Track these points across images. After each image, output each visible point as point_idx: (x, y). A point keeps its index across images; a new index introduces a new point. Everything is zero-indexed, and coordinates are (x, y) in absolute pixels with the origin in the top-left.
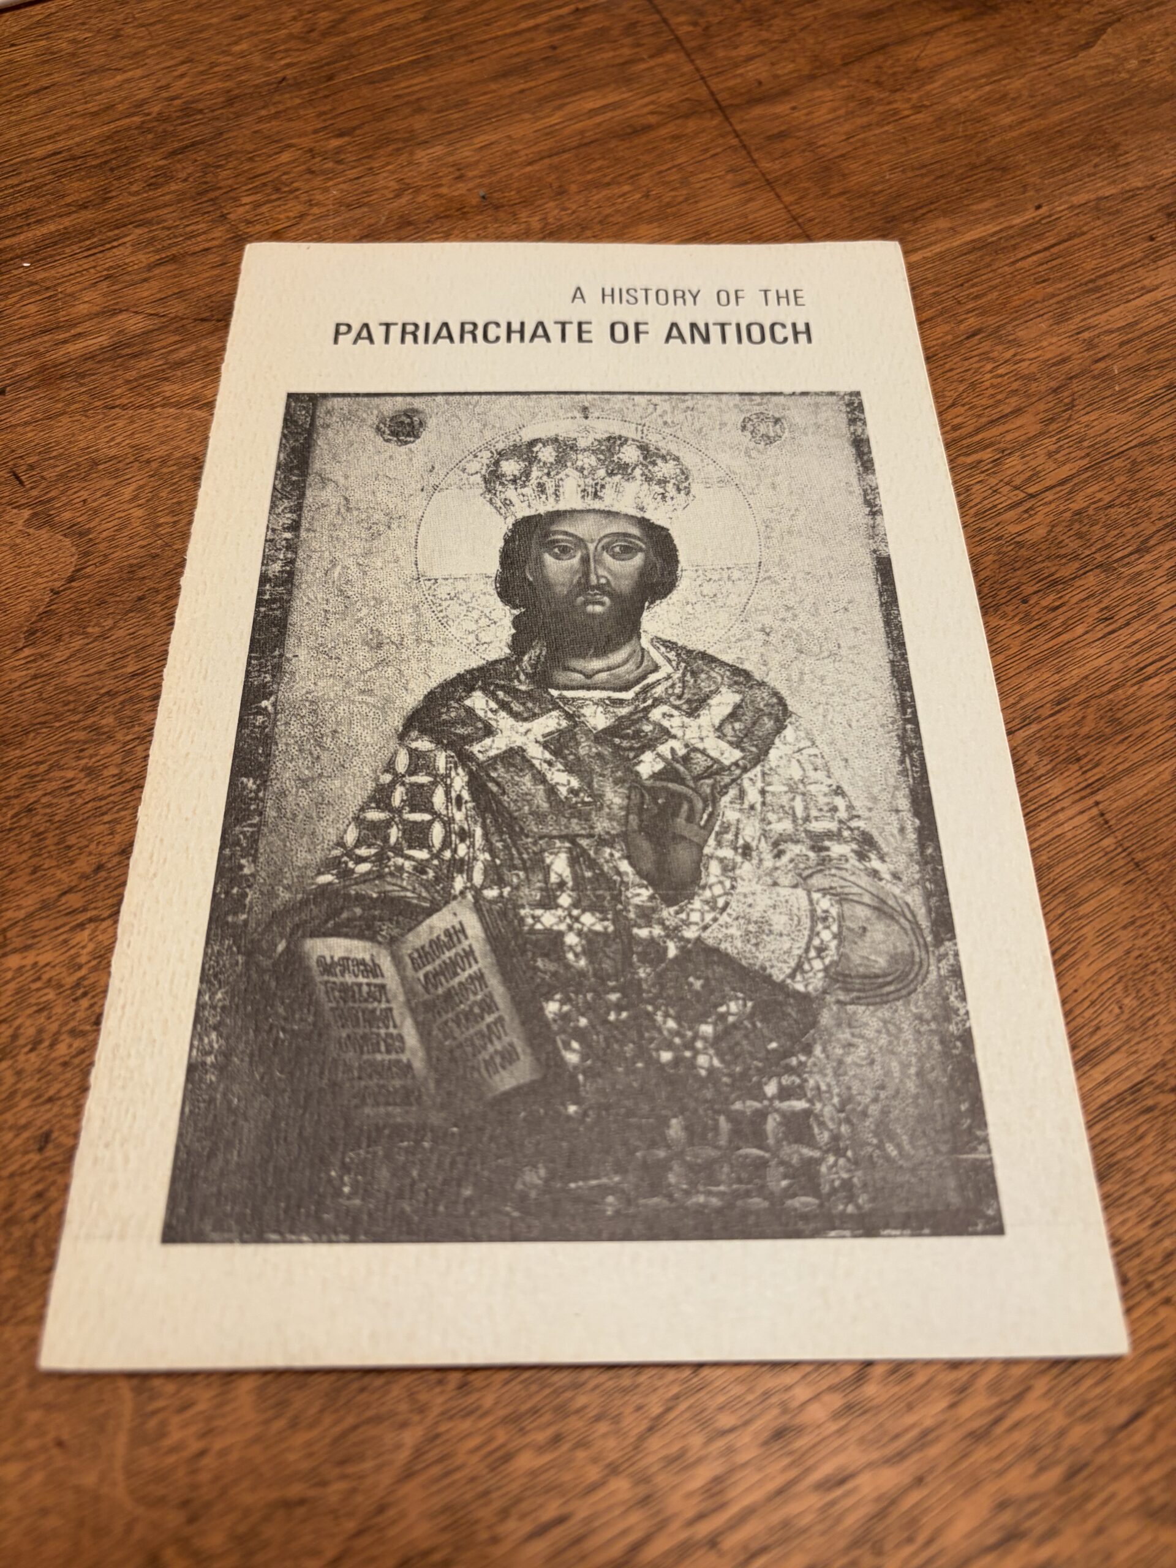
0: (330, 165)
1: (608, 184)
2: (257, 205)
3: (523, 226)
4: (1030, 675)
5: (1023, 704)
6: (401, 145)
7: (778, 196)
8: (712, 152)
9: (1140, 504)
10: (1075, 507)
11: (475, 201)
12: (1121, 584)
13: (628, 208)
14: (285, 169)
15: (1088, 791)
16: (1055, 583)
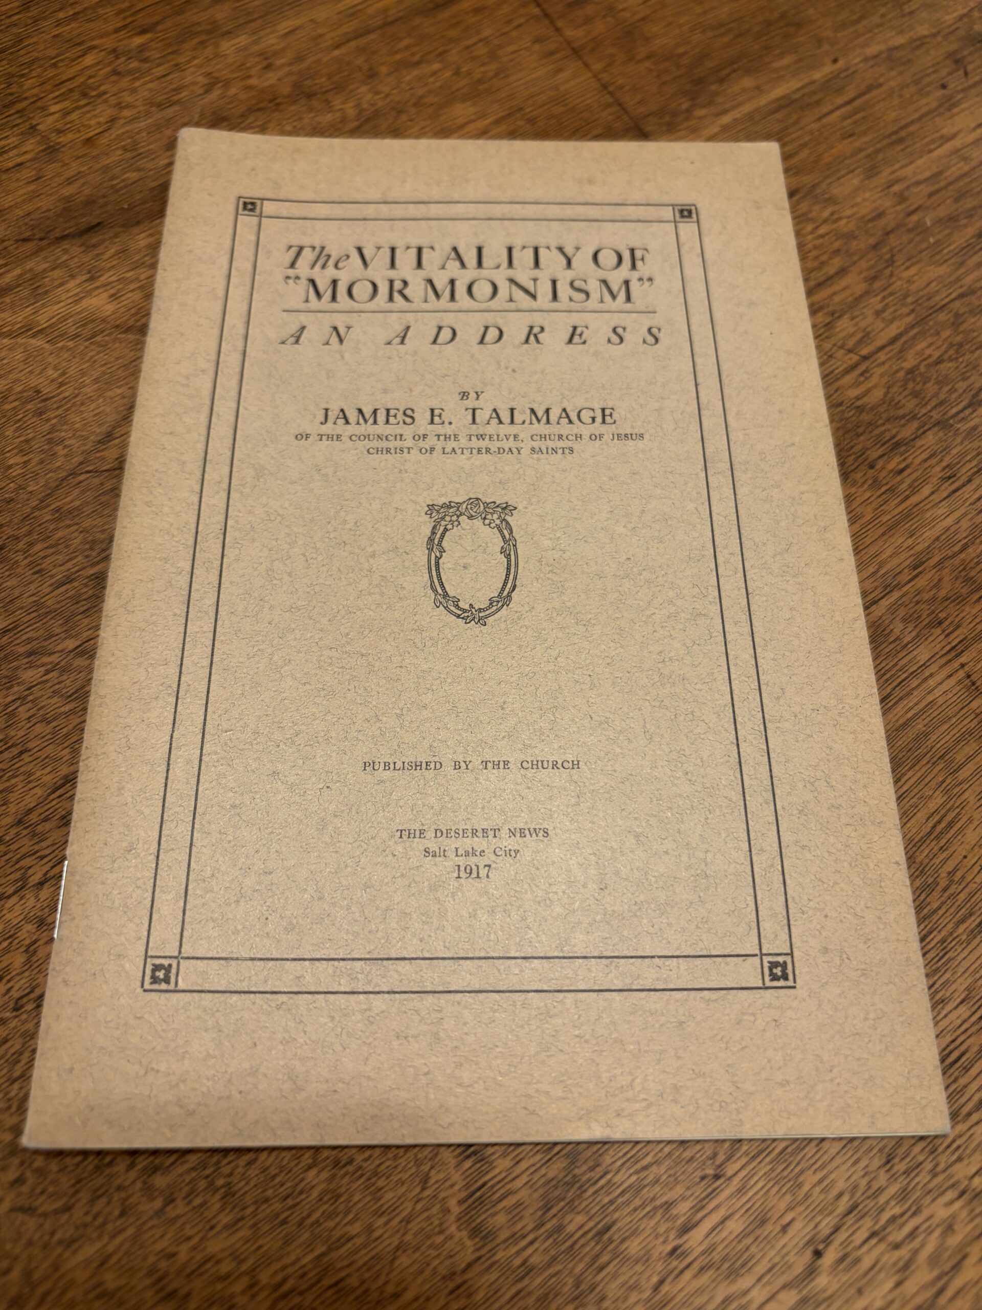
0: (134, 64)
1: (417, 64)
2: (66, 113)
3: (338, 114)
4: (886, 541)
5: (882, 572)
6: (203, 37)
7: (586, 65)
8: (516, 23)
9: (967, 357)
10: (907, 365)
11: (286, 90)
12: (959, 440)
13: (441, 87)
14: (90, 72)
15: (953, 654)
16: (897, 445)
